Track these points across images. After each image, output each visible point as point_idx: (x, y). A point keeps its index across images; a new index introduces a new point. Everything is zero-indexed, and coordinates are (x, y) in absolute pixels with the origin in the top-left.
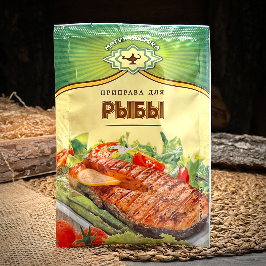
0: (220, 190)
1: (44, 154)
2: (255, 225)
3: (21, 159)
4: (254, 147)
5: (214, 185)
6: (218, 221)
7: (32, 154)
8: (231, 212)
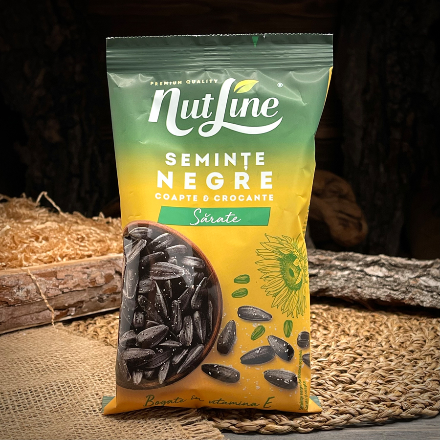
0: (348, 335)
1: (96, 285)
2: (400, 383)
3: (63, 293)
4: (393, 274)
5: (338, 328)
6: (348, 379)
7: (78, 285)
8: (365, 366)
